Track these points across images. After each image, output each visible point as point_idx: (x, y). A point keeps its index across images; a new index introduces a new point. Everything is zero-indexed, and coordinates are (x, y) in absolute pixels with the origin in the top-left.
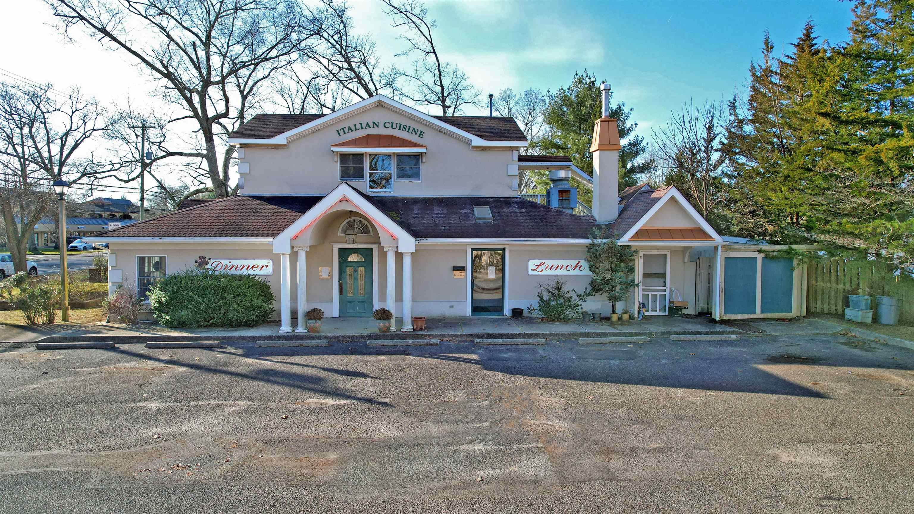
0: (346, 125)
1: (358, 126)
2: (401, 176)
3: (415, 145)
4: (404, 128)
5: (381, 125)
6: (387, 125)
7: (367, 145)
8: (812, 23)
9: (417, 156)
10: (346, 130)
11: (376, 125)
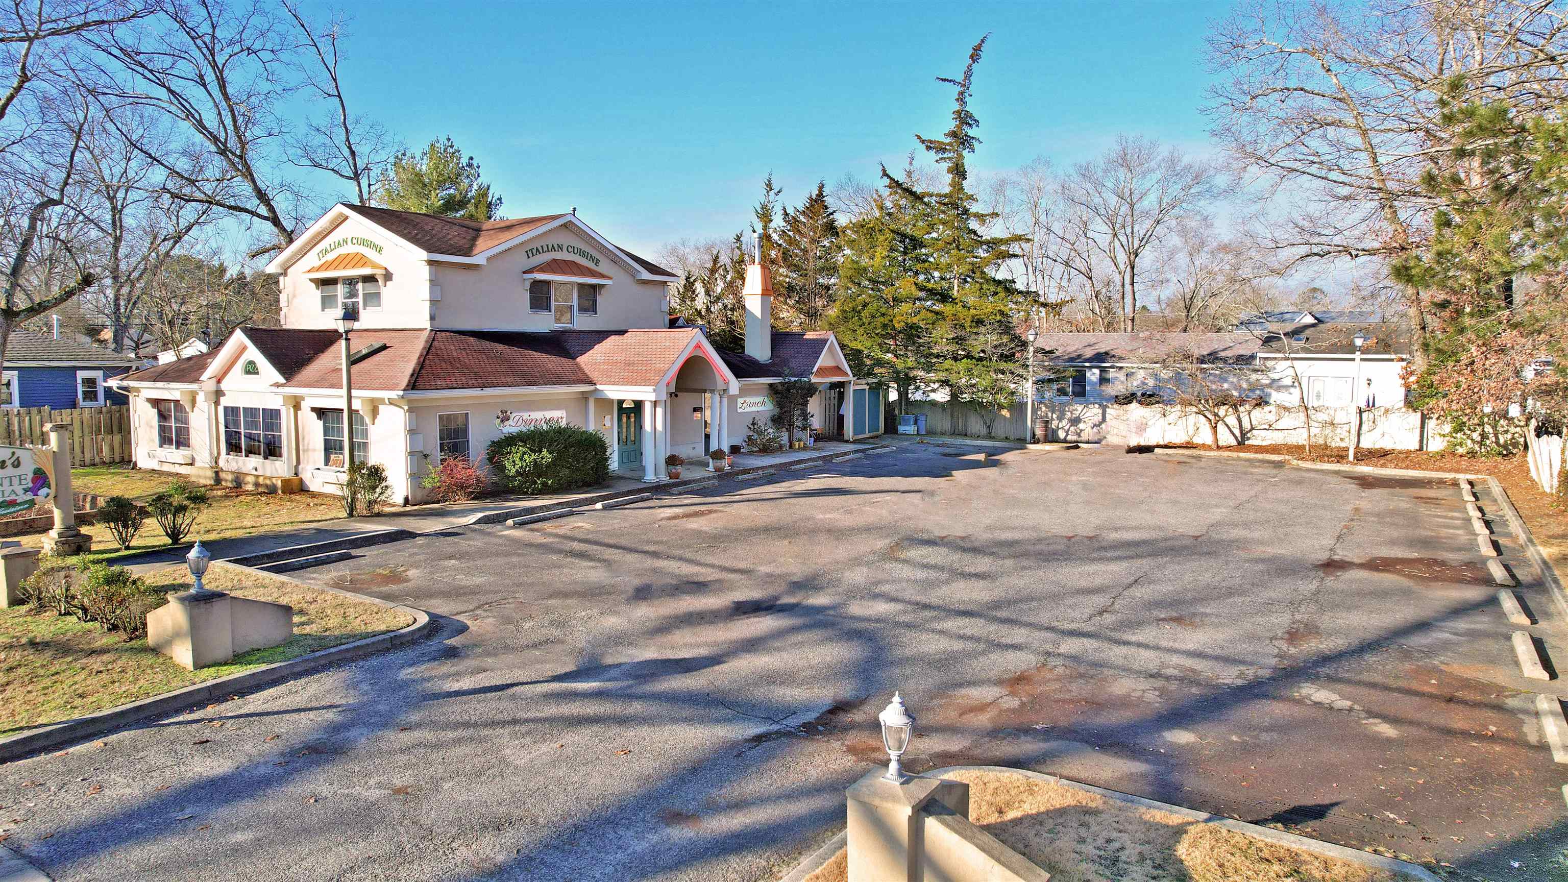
0: (534, 245)
1: (545, 249)
2: (582, 309)
3: (594, 274)
4: (583, 254)
5: (565, 249)
6: (570, 249)
7: (554, 272)
8: (824, 182)
9: (594, 287)
10: (534, 252)
11: (560, 248)
